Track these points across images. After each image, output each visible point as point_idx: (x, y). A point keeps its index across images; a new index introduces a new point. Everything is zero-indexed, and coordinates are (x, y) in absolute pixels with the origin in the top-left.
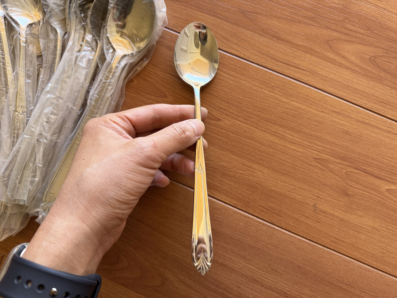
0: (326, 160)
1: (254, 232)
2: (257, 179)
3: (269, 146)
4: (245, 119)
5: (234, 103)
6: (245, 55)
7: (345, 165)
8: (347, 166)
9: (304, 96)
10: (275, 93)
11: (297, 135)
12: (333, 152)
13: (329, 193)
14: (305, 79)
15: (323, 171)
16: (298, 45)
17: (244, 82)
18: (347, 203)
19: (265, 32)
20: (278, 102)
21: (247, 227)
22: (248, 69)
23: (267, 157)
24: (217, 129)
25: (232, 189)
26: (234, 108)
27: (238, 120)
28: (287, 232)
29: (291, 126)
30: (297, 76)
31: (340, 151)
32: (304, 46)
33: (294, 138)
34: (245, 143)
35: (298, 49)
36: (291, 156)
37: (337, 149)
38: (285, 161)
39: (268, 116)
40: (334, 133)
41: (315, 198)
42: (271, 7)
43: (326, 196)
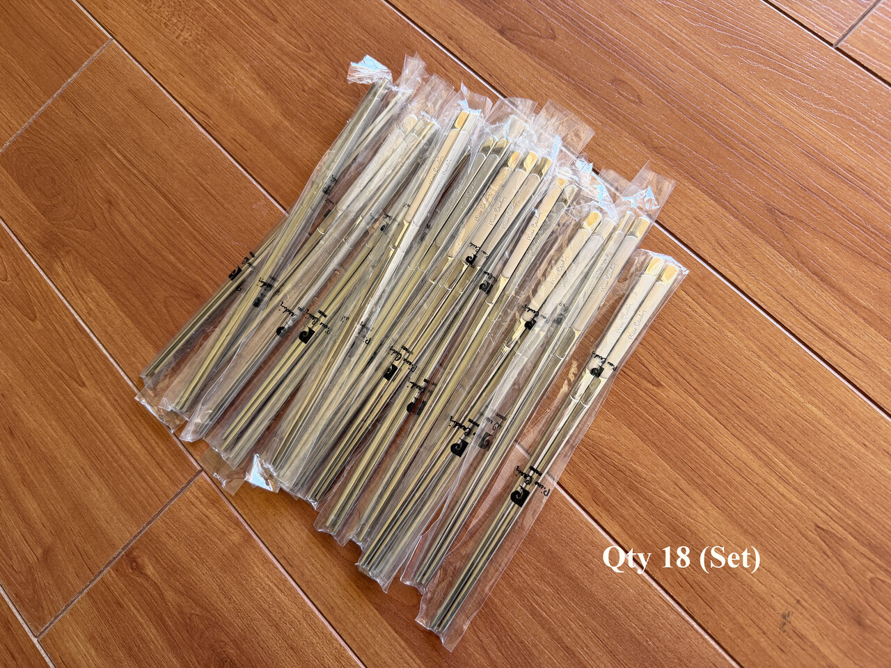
0: (840, 539)
1: (649, 616)
2: (692, 521)
3: (737, 469)
4: (709, 402)
5: (699, 365)
6: (749, 288)
7: (877, 565)
8: (880, 567)
9: (837, 403)
10: (782, 376)
11: (798, 470)
12: (860, 531)
13: (825, 605)
14: (850, 371)
15: (825, 557)
16: (858, 304)
17: (730, 335)
18: (855, 640)
19: (800, 259)
20: (783, 395)
21: (639, 602)
22: (746, 315)
23: (726, 489)
24: (649, 399)
25: (638, 521)
26: (694, 374)
27: (694, 399)
28: (713, 643)
29: (792, 448)
30: (835, 359)
31: (876, 533)
32: (870, 311)
33: (791, 473)
34: (694, 445)
35: (856, 312)
36: (772, 503)
37: (869, 526)
38: (757, 509)
39: (754, 414)
40: (875, 495)
41: (793, 601)
42: (829, 218)
43: (816, 607)
